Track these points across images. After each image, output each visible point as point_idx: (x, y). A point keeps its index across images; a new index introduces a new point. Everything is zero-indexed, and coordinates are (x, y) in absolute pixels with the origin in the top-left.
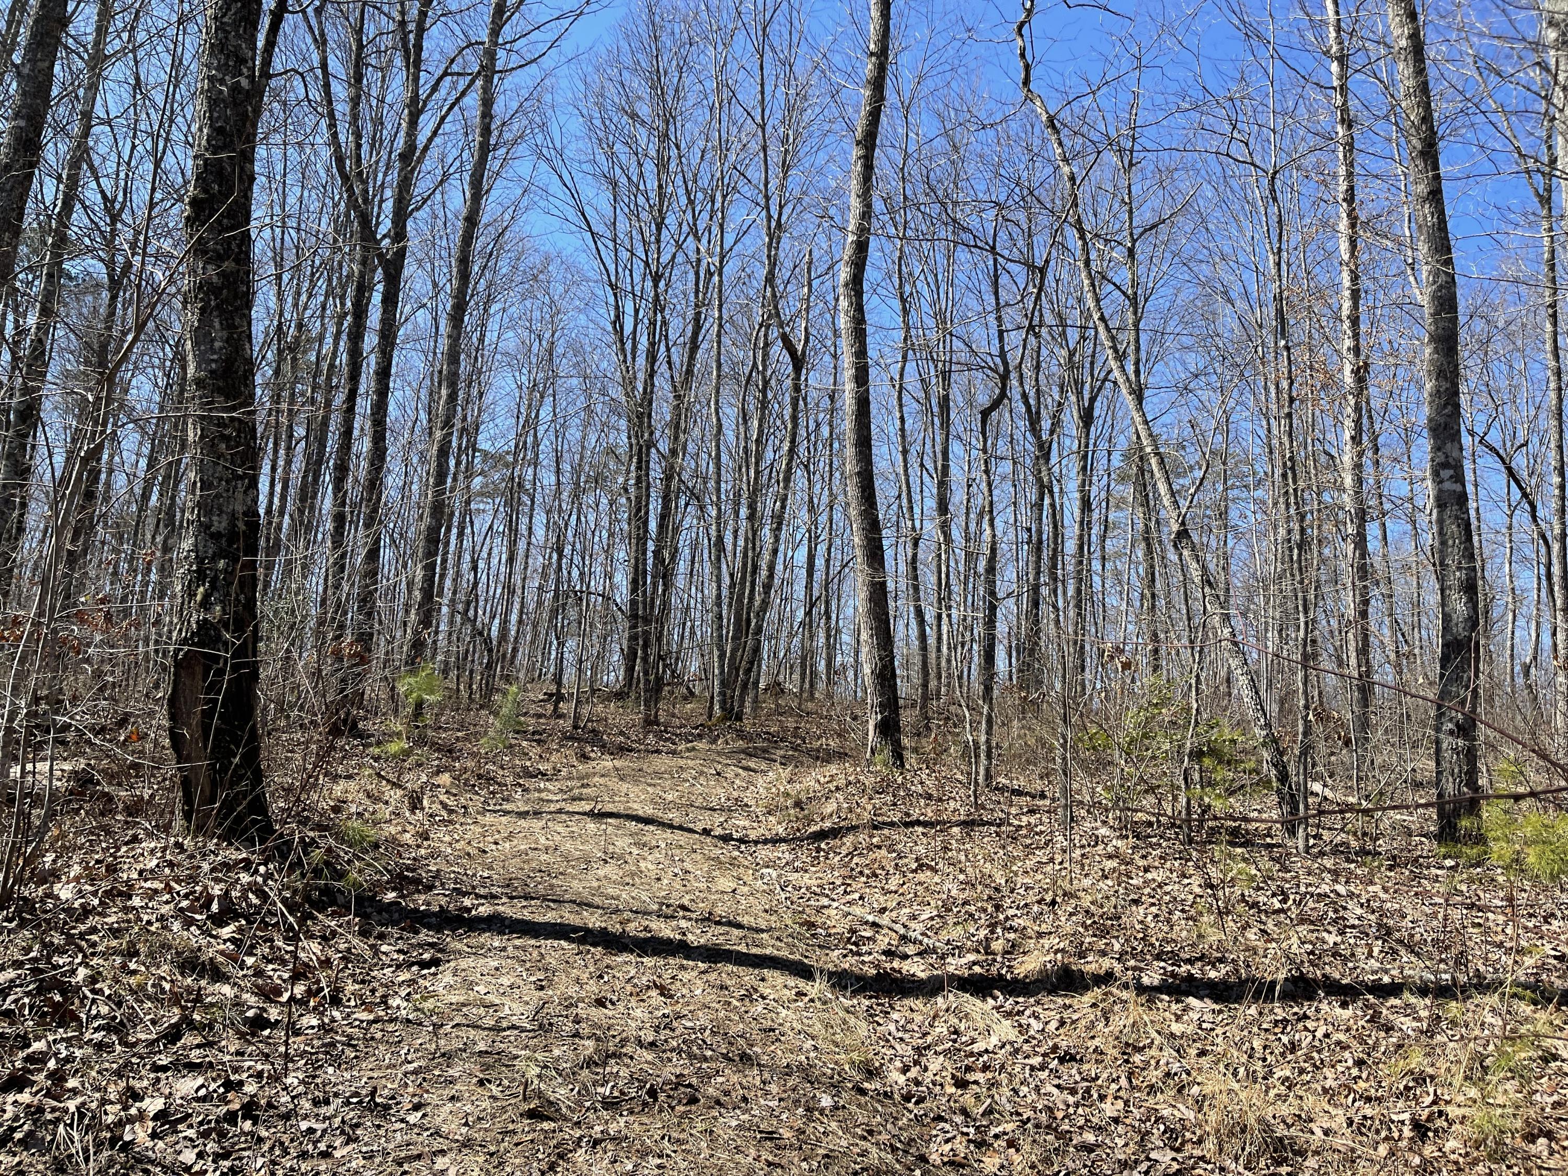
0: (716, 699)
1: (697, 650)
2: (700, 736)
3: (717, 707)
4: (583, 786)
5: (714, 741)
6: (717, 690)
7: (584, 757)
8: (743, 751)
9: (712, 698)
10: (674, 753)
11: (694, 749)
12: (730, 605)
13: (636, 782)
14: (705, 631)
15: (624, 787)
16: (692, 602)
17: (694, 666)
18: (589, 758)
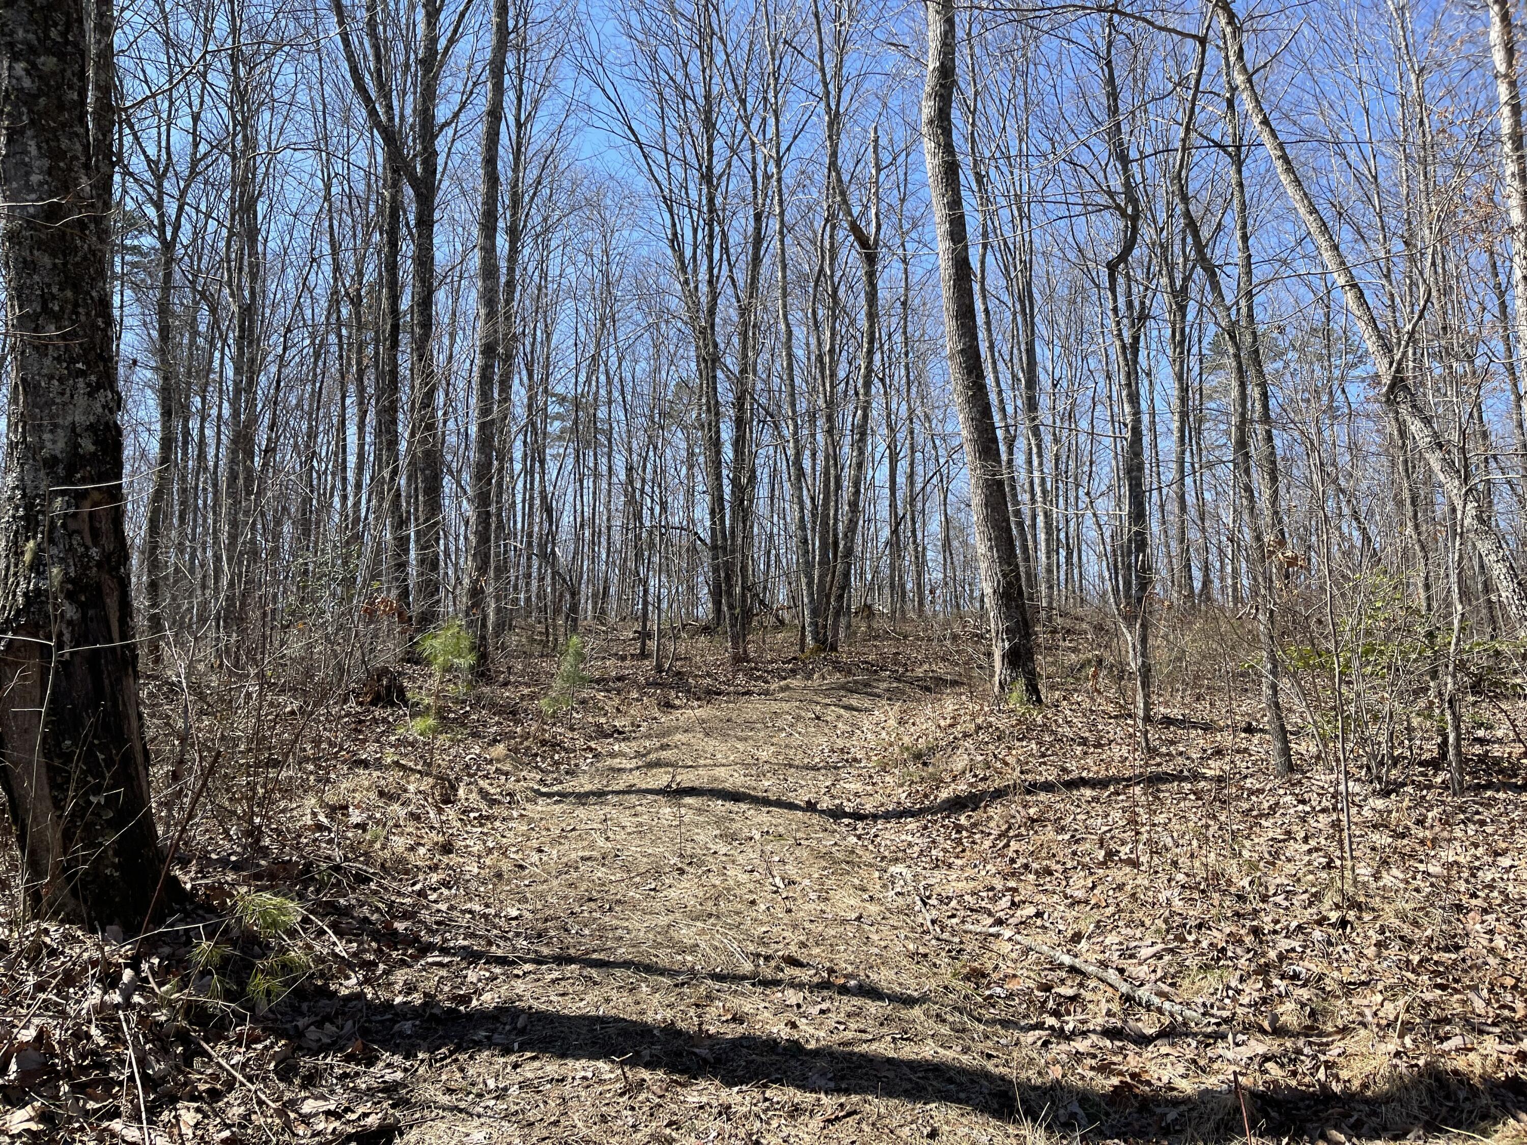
0: (808, 629)
1: (783, 578)
2: (794, 672)
3: (809, 639)
4: (664, 747)
5: (809, 677)
6: (808, 620)
7: (668, 706)
8: (843, 687)
9: (803, 627)
10: (766, 693)
11: (787, 688)
12: (813, 529)
13: (725, 736)
14: (791, 558)
15: (711, 744)
16: (775, 530)
17: (782, 596)
18: (674, 707)
